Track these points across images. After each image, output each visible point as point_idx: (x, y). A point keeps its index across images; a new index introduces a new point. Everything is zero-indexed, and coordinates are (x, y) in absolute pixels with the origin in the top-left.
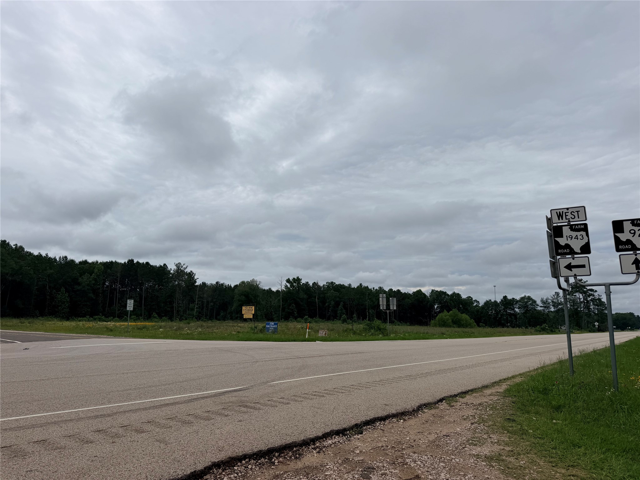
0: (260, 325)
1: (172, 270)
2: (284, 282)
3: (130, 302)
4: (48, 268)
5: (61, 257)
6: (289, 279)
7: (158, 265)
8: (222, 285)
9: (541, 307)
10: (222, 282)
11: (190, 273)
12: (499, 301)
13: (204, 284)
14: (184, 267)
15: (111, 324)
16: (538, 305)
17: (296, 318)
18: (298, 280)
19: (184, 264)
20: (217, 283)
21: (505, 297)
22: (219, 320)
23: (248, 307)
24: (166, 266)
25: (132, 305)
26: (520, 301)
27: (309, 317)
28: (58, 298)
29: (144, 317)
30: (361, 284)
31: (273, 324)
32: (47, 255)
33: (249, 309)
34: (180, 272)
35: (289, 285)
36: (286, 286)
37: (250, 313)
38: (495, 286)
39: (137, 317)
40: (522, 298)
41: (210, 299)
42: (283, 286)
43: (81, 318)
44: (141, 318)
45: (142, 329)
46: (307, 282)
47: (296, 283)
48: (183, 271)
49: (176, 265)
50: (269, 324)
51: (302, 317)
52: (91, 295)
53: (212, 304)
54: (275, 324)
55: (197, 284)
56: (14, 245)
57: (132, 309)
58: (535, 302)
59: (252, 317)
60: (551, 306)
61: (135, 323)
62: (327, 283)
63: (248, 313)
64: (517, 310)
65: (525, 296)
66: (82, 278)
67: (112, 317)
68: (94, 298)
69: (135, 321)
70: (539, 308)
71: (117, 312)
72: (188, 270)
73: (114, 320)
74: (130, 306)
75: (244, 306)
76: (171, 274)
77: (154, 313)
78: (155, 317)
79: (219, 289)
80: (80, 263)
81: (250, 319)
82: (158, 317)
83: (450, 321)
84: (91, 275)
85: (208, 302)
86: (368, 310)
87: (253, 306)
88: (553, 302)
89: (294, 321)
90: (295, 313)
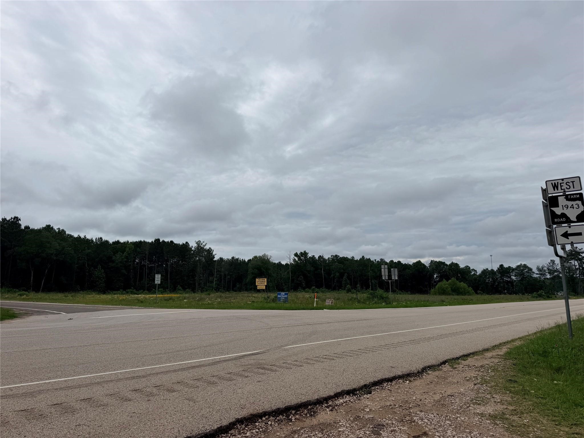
0: (272, 295)
1: (194, 247)
2: (293, 256)
3: (158, 276)
4: (86, 248)
5: (97, 238)
6: (297, 253)
7: (181, 243)
8: (237, 259)
9: (537, 274)
10: (237, 257)
11: (208, 250)
12: (495, 269)
13: (221, 259)
14: (203, 244)
15: (141, 296)
16: (534, 273)
17: (304, 289)
18: (305, 254)
19: (203, 242)
20: (233, 258)
21: (501, 266)
22: (236, 291)
23: (261, 279)
24: (188, 244)
25: (160, 279)
26: (516, 269)
27: (316, 287)
28: (96, 274)
29: (170, 289)
30: (363, 257)
31: (284, 294)
32: (85, 237)
33: (262, 281)
34: (200, 249)
35: (297, 259)
36: (294, 260)
37: (263, 285)
38: (491, 256)
39: (164, 289)
40: (518, 267)
41: (227, 273)
42: (292, 260)
43: (116, 292)
44: (167, 290)
45: (168, 300)
46: (314, 256)
47: (303, 257)
48: (202, 248)
49: (197, 243)
50: (280, 294)
51: (310, 288)
52: (124, 271)
53: (229, 277)
54: (285, 294)
55: (215, 259)
56: (57, 229)
57: (159, 283)
58: (531, 269)
59: (264, 288)
60: (547, 273)
61: (163, 295)
62: (331, 256)
63: (261, 285)
64: (513, 278)
65: (521, 264)
66: (116, 256)
67: (142, 291)
68: (126, 274)
69: (162, 293)
70: (535, 276)
71: (146, 285)
72: (207, 247)
73: (144, 293)
74: (157, 280)
75: (257, 278)
76: (192, 250)
77: (179, 286)
78: (180, 290)
79: (234, 263)
80: (114, 243)
81: (263, 290)
82: (182, 289)
83: (450, 289)
84: (123, 254)
85: (225, 275)
86: (371, 280)
87: (265, 278)
88: (548, 269)
89: (302, 291)
90: (303, 284)
